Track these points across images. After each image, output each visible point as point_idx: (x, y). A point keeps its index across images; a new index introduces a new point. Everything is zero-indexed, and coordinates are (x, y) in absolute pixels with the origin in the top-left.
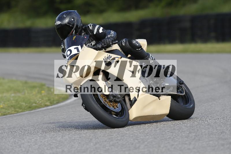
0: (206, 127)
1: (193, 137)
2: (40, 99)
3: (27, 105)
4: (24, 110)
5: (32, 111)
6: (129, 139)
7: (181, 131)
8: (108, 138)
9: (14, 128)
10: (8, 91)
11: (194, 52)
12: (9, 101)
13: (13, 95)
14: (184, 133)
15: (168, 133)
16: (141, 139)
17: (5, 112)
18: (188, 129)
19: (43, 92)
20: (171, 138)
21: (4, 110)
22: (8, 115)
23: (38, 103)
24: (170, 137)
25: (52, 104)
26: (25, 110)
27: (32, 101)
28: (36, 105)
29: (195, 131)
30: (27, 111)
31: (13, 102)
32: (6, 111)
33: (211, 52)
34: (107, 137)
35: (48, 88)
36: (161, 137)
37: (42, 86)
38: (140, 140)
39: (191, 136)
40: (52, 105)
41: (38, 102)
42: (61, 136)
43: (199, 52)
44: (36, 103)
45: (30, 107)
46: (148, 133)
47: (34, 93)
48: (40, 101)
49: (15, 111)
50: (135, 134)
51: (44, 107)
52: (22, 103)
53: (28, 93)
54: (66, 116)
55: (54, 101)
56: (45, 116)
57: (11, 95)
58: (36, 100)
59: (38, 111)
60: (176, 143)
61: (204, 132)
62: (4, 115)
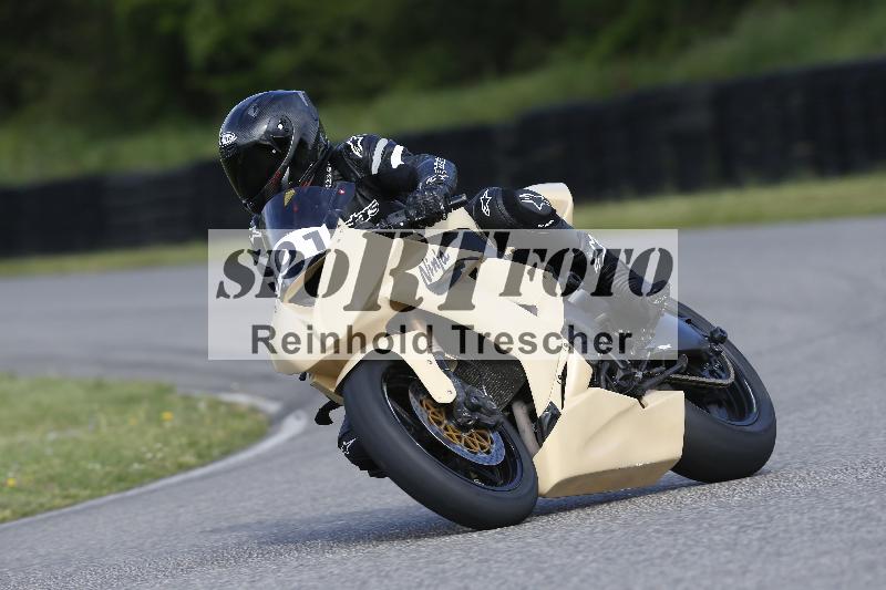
0: (803, 501)
1: (755, 543)
2: (159, 445)
3: (108, 469)
4: (98, 490)
5: (130, 493)
6: (510, 571)
7: (705, 525)
8: (426, 572)
9: (66, 561)
10: (31, 422)
11: (733, 221)
12: (37, 461)
13: (52, 436)
14: (716, 534)
15: (658, 538)
16: (555, 566)
17: (28, 504)
18: (734, 516)
19: (167, 415)
20: (670, 556)
21: (22, 497)
22: (41, 513)
23: (150, 460)
24: (664, 553)
25: (204, 458)
26: (105, 491)
27: (128, 453)
28: (143, 467)
29: (761, 523)
30: (109, 494)
31: (56, 461)
32: (32, 498)
33: (801, 217)
34: (425, 570)
35: (186, 398)
36: (632, 554)
37: (161, 395)
38: (550, 573)
39: (745, 542)
40: (203, 465)
41: (149, 455)
42: (248, 579)
43: (755, 219)
44: (141, 461)
45: (120, 479)
46: (580, 543)
47: (133, 422)
48: (160, 450)
49: (66, 497)
50: (530, 549)
51: (173, 474)
52: (90, 466)
53: (110, 424)
54: (261, 502)
55: (209, 447)
56: (181, 506)
57: (45, 438)
58: (144, 449)
59: (155, 491)
60: (690, 574)
61: (797, 522)
62: (25, 515)
